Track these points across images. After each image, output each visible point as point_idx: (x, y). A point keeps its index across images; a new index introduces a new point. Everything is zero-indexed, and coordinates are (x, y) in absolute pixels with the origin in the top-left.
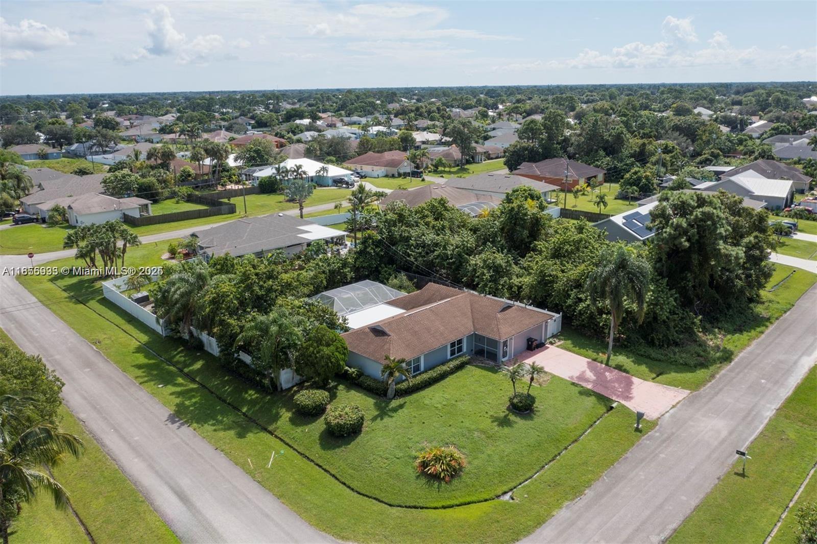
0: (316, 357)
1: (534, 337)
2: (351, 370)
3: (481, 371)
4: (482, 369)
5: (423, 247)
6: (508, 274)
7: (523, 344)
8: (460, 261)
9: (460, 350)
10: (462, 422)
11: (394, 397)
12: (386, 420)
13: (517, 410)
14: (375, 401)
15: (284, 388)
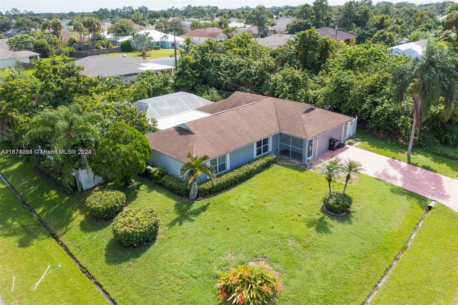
0: (113, 156)
1: (336, 137)
2: (153, 170)
3: (288, 169)
4: (288, 168)
5: (231, 69)
6: (305, 86)
7: (325, 144)
8: (262, 78)
9: (266, 149)
10: (273, 227)
11: (197, 197)
12: (186, 224)
13: (332, 212)
14: (176, 202)
15: (84, 189)
